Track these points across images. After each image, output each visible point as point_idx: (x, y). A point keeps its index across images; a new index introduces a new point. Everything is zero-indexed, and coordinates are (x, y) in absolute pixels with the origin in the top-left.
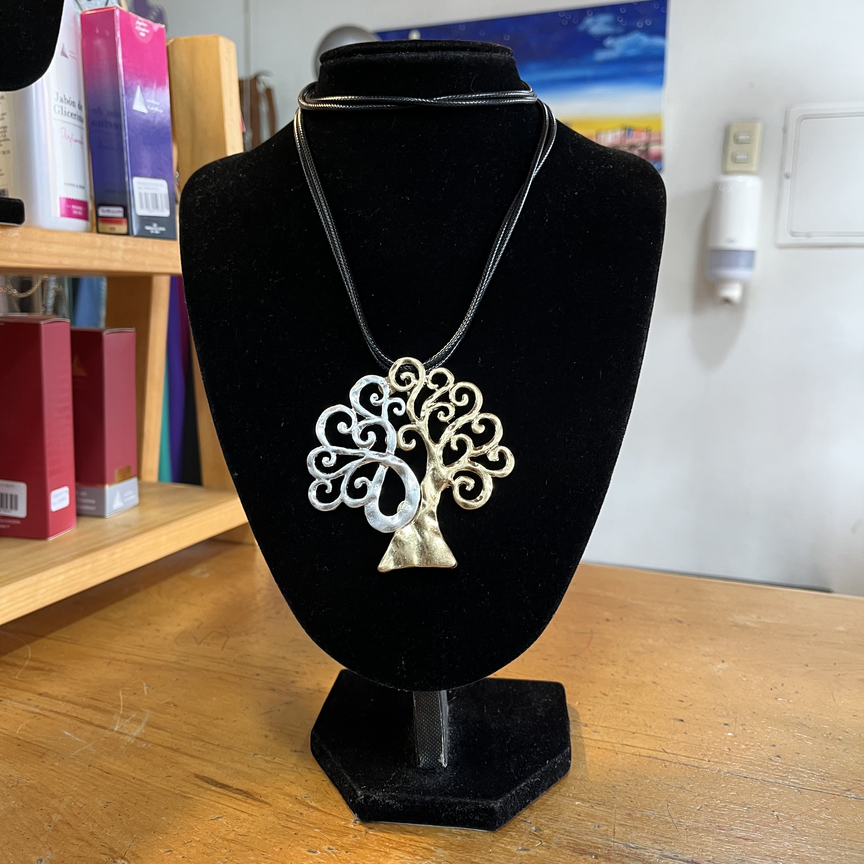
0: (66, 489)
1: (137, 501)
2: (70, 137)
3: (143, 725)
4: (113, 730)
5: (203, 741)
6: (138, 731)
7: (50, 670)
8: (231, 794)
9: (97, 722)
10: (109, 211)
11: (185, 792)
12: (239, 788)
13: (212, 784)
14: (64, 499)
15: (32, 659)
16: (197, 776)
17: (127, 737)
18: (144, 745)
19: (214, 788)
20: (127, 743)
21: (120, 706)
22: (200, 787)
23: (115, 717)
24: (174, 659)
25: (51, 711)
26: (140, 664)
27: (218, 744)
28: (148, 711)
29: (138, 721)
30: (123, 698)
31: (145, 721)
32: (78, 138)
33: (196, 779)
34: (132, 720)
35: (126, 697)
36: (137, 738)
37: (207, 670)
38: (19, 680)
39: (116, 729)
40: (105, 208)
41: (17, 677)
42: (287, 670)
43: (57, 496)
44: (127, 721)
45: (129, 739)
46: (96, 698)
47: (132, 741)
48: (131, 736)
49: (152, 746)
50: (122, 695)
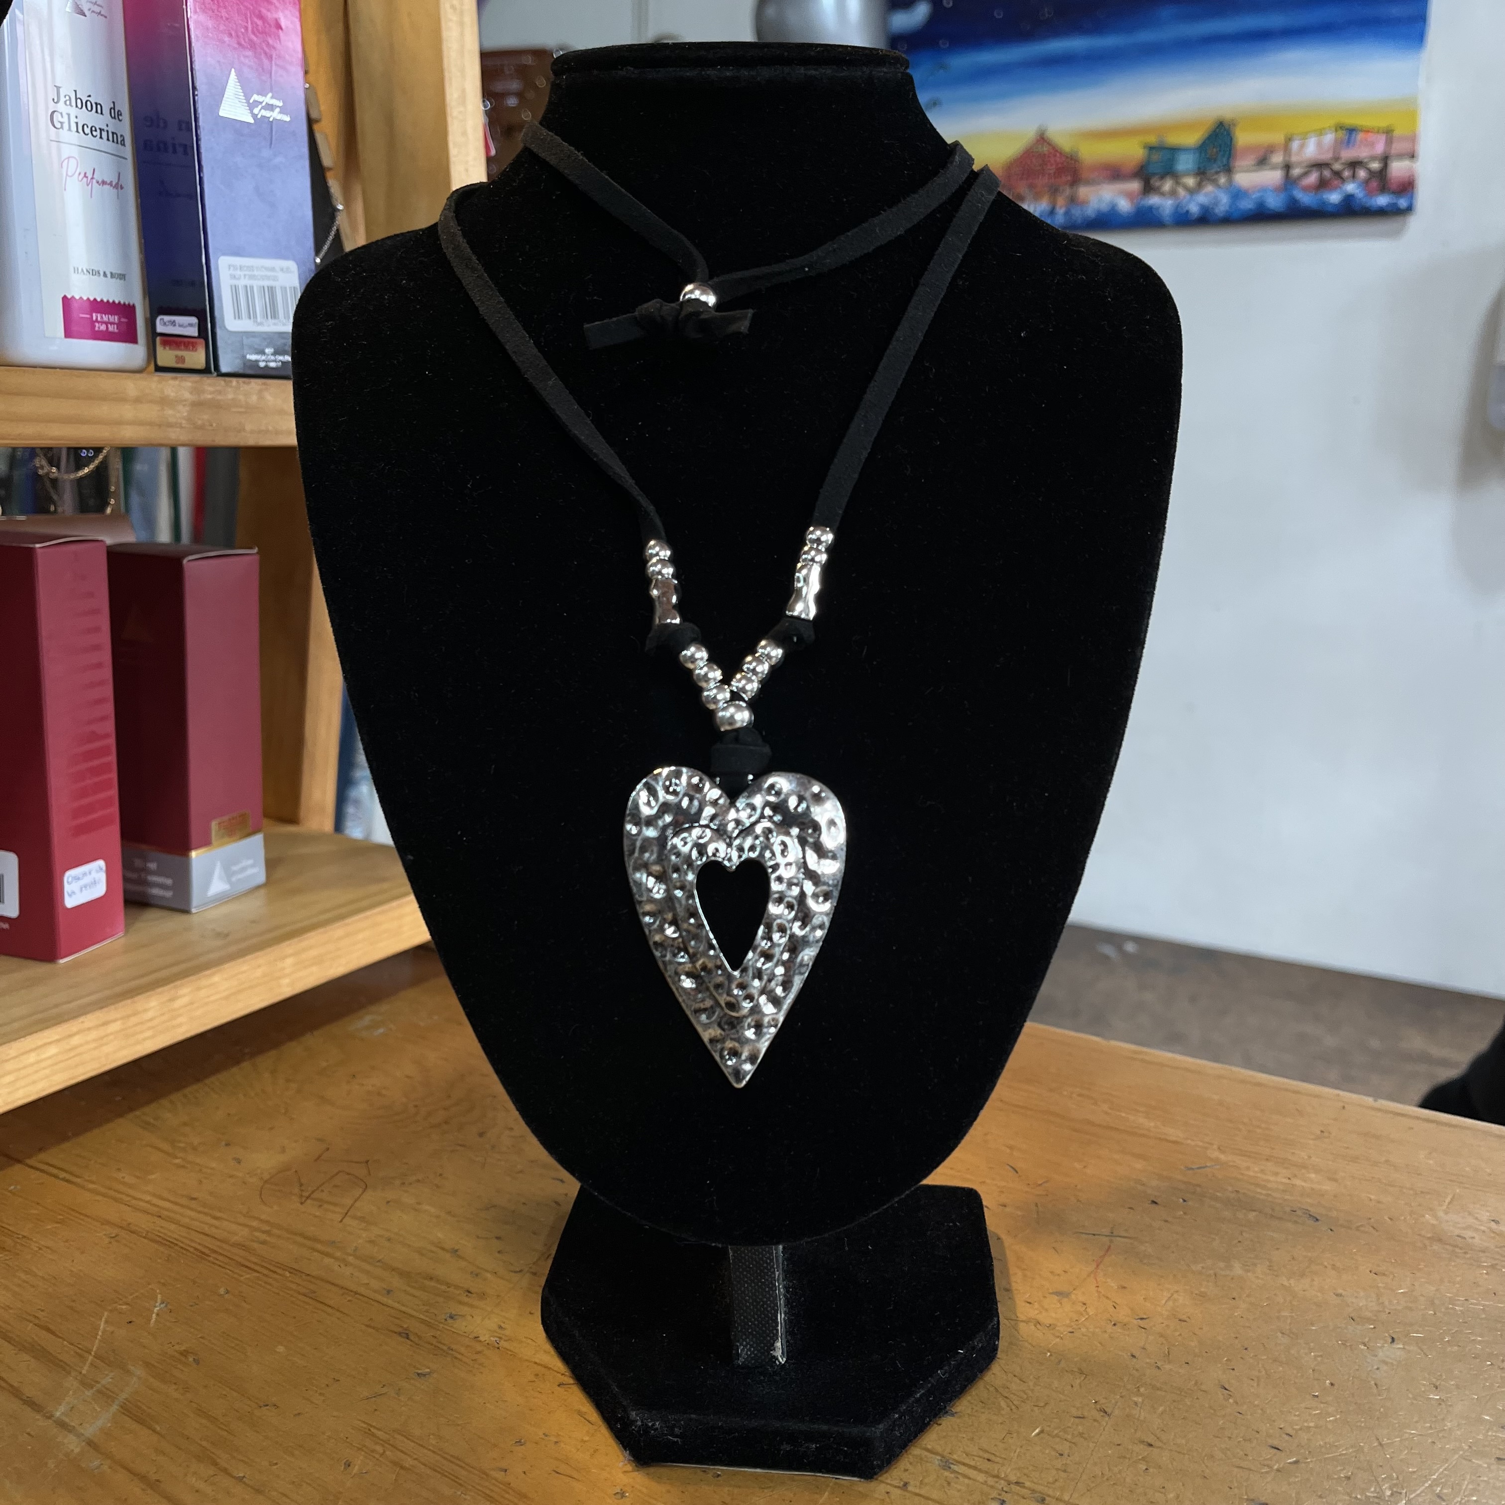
0: (101, 863)
1: (262, 878)
2: (90, 176)
3: (115, 1408)
4: (50, 1417)
5: (215, 1464)
6: (99, 1423)
9: (29, 1391)
10: (173, 323)
14: (95, 883)
17: (72, 1437)
18: (96, 1463)
20: (66, 1455)
21: (89, 1352)
23: (71, 1382)
24: (241, 1234)
26: (170, 1244)
27: (241, 1475)
28: (139, 1371)
29: (106, 1396)
30: (104, 1331)
31: (123, 1396)
32: (110, 177)
34: (99, 1392)
35: (110, 1329)
36: (90, 1443)
37: (294, 1271)
39: (58, 1414)
40: (167, 318)
42: (448, 1285)
43: (77, 879)
44: (88, 1393)
45: (73, 1445)
46: (52, 1327)
47: (77, 1450)
48: (79, 1435)
49: (110, 1468)
50: (106, 1322)
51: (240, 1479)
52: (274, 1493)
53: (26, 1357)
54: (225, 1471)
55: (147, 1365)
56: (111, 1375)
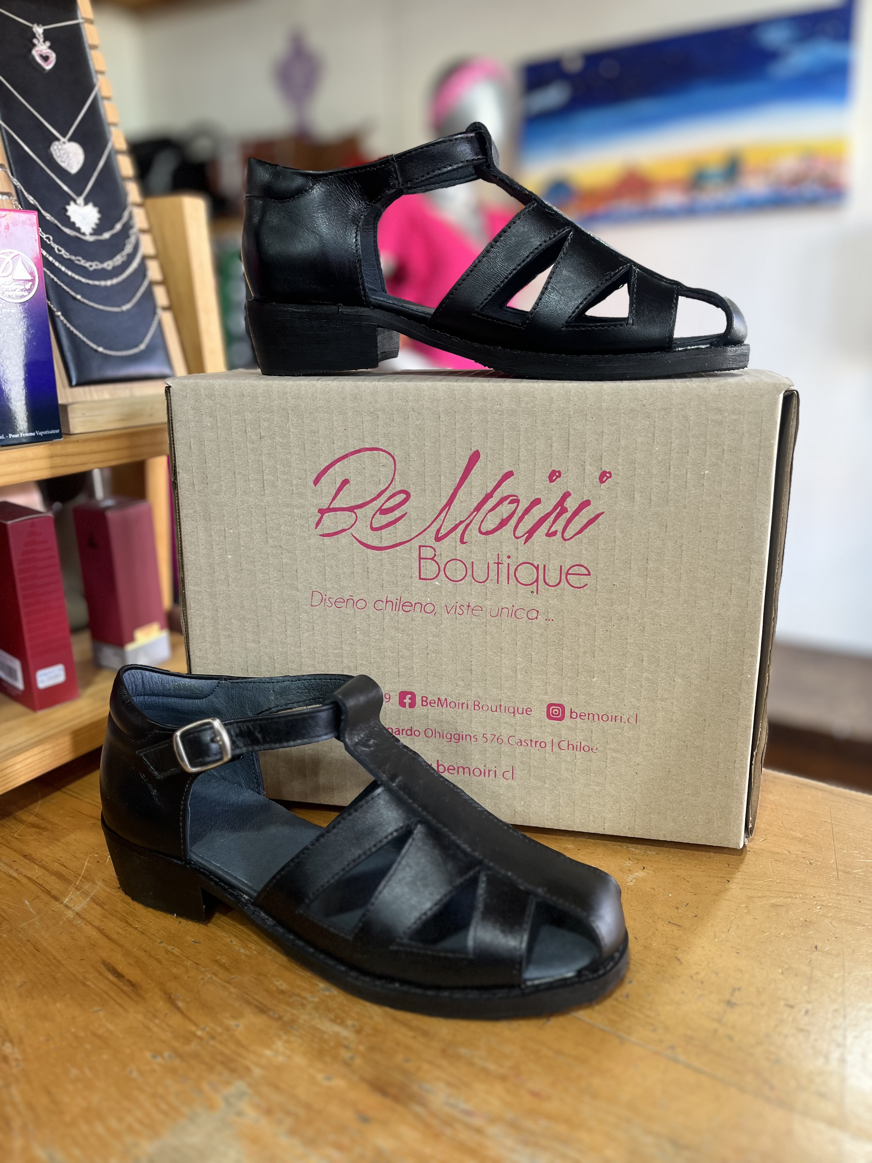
3: (88, 899)
4: (62, 903)
5: (127, 922)
6: (82, 905)
7: (45, 829)
8: (121, 984)
9: (54, 892)
11: (86, 978)
12: (132, 979)
13: (111, 973)
15: (37, 816)
16: (105, 963)
17: (70, 911)
18: (79, 922)
19: (111, 977)
20: (67, 919)
21: (80, 875)
22: (101, 974)
23: (72, 888)
25: (26, 876)
28: (100, 883)
29: (86, 894)
30: (87, 866)
31: (93, 894)
33: (102, 966)
34: (83, 892)
35: (89, 865)
36: (77, 914)
38: (16, 838)
39: (65, 902)
41: (16, 836)
44: (78, 893)
45: (70, 914)
46: (65, 864)
47: (72, 917)
48: (73, 911)
49: (85, 924)
50: (88, 862)
51: (136, 928)
52: (149, 934)
53: (54, 878)
54: (130, 925)
55: (103, 880)
56: (88, 885)
